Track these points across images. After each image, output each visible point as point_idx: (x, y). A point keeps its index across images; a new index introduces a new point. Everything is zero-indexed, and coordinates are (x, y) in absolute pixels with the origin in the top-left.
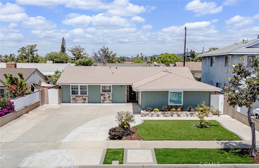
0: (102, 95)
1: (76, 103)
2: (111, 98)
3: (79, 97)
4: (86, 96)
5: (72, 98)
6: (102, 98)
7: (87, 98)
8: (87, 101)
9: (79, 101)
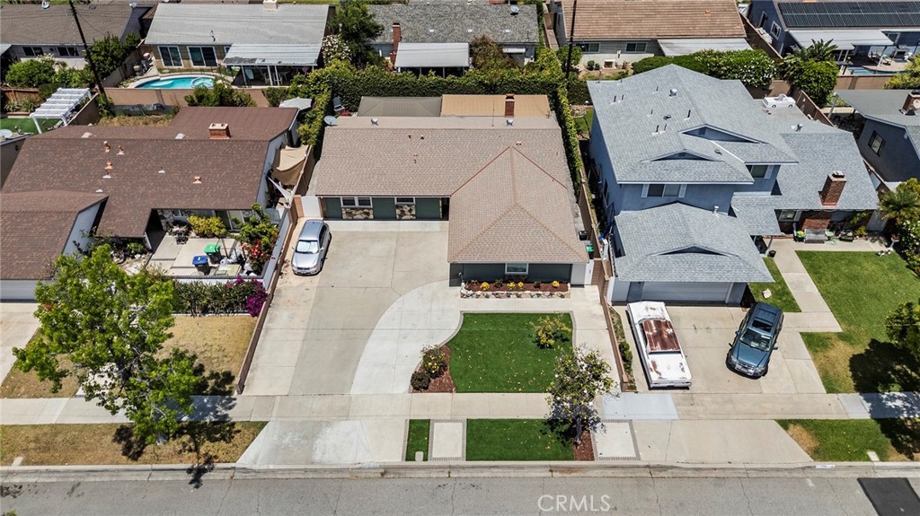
0: (397, 207)
1: (353, 219)
2: (414, 212)
3: (357, 209)
4: (369, 209)
5: (344, 212)
6: (398, 211)
7: (371, 212)
8: (371, 216)
9: (359, 216)
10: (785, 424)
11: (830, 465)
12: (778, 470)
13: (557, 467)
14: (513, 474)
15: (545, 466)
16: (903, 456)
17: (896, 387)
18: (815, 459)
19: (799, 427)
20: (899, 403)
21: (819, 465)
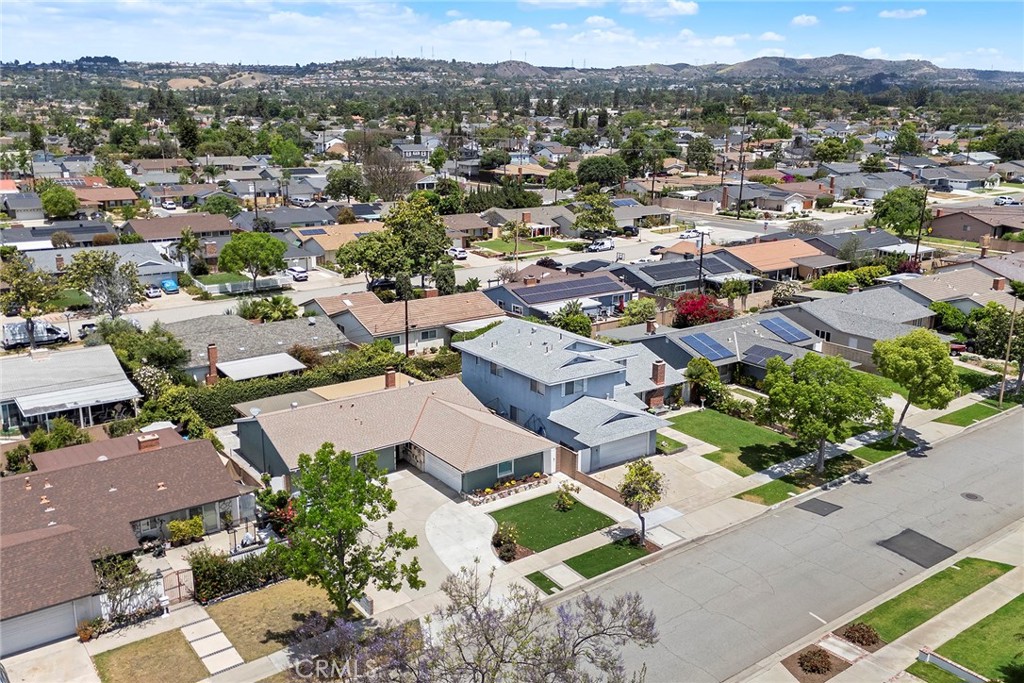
10: (739, 497)
11: (777, 505)
12: (756, 517)
13: (644, 561)
14: (622, 575)
15: (637, 564)
16: (804, 489)
17: (772, 463)
18: (768, 505)
19: (747, 496)
20: (779, 469)
21: (773, 507)
